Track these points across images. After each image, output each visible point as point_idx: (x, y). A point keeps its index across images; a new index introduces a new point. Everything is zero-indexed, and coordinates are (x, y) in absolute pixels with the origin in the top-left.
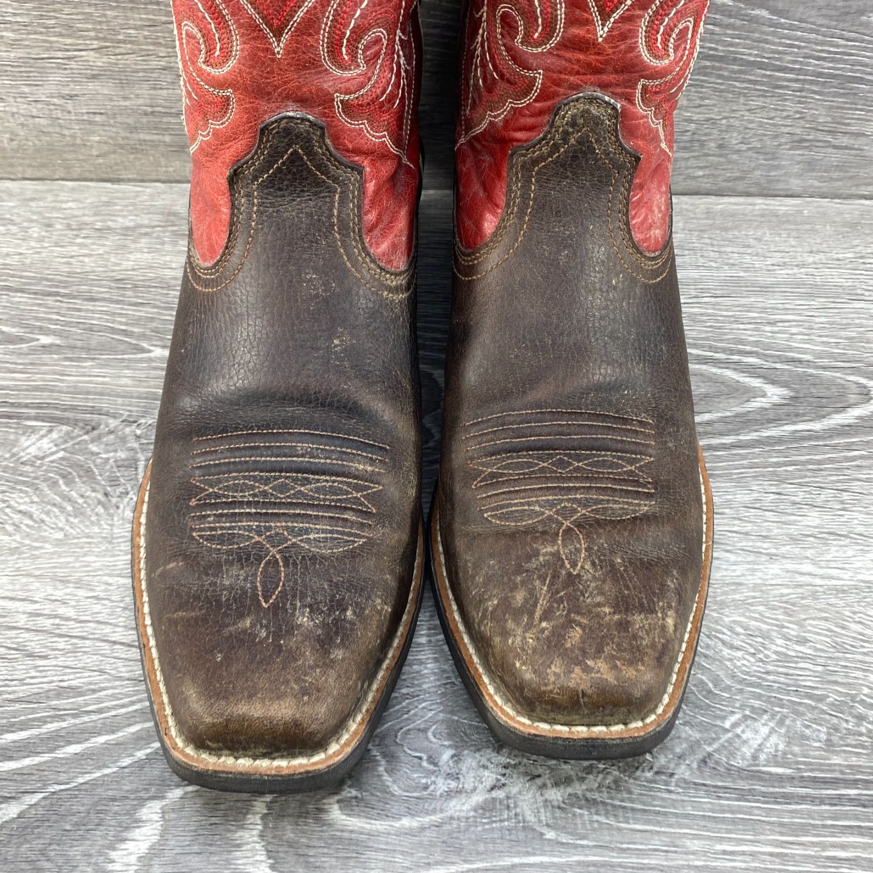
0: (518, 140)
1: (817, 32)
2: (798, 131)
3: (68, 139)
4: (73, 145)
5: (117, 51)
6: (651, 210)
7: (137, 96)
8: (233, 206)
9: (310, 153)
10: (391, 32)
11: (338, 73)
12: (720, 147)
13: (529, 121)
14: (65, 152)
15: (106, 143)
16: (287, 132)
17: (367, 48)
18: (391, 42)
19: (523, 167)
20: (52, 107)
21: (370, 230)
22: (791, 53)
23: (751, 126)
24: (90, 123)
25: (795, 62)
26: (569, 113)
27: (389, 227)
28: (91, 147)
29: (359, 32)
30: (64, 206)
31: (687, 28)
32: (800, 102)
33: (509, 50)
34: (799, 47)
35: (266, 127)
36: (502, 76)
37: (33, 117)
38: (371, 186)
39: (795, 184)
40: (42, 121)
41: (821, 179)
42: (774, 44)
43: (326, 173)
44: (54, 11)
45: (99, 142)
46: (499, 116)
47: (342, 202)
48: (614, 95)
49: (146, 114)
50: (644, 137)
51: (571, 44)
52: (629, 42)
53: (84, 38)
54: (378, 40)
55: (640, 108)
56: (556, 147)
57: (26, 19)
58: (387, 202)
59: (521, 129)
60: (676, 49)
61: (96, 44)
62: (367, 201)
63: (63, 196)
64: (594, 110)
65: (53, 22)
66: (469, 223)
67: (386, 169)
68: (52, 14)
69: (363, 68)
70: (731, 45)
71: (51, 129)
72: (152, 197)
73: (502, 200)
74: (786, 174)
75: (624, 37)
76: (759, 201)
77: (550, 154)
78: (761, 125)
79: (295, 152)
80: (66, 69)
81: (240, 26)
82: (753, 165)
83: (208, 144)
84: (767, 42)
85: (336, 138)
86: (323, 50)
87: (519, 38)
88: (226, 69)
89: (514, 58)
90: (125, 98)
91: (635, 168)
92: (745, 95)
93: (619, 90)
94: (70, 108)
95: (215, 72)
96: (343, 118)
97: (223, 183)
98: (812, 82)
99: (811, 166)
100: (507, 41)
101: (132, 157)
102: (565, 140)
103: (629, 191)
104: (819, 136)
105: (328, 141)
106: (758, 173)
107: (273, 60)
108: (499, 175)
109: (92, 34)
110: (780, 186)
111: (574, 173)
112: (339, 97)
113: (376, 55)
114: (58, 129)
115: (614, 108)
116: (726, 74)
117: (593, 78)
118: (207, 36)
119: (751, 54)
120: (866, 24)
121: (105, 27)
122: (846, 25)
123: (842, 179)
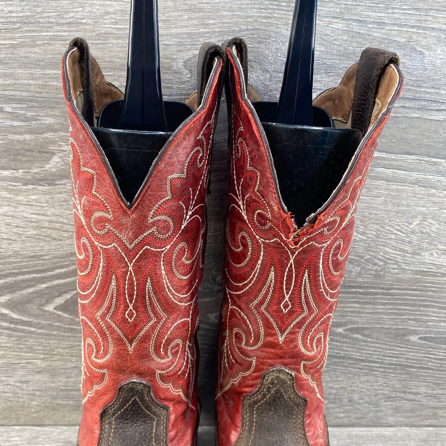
0: (246, 392)
1: (386, 344)
2: (387, 392)
3: (21, 403)
4: (23, 407)
5: (52, 359)
6: (316, 428)
7: (59, 381)
8: (101, 429)
9: (142, 400)
10: (184, 341)
11: (159, 360)
12: (350, 401)
13: (251, 382)
14: (17, 411)
15: (40, 406)
16: (132, 389)
17: (173, 348)
18: (184, 346)
19: (249, 406)
20: (15, 388)
21: (172, 441)
22: (376, 354)
23: (363, 390)
24: (34, 395)
25: (378, 359)
26: (269, 378)
27: (181, 439)
28: (32, 407)
29: (169, 341)
30: (12, 439)
31: (321, 338)
32: (385, 378)
33: (239, 349)
34: (379, 352)
35: (121, 387)
36: (236, 361)
37: (5, 392)
38: (173, 417)
39: (391, 420)
40: (10, 395)
41: (403, 417)
42: (367, 350)
43: (150, 410)
44: (25, 341)
45: (36, 405)
46: (236, 381)
47: (157, 425)
48: (290, 369)
49: (62, 390)
50: (307, 390)
51: (267, 345)
52: (294, 343)
53: (37, 353)
54: (178, 345)
55: (304, 375)
56: (265, 396)
57: (11, 345)
58: (181, 426)
59: (247, 387)
60: (317, 347)
61: (42, 356)
62: (170, 425)
63: (13, 434)
64: (282, 376)
65: (24, 346)
66: (223, 437)
67: (181, 408)
68: (24, 343)
69: (171, 358)
70: (347, 351)
71: (13, 399)
72: (59, 434)
73: (239, 424)
74: (385, 415)
75: (291, 341)
76: (374, 429)
77: (262, 399)
78: (368, 390)
79: (135, 400)
80: (26, 368)
81: (113, 339)
82: (367, 410)
83: (92, 398)
84: (363, 349)
85: (156, 393)
86: (152, 349)
87: (244, 343)
88: (105, 359)
89: (242, 353)
90: (53, 382)
91: (305, 405)
92: (357, 375)
93: (292, 366)
94: (24, 387)
95: (99, 361)
96: (160, 382)
97: (97, 417)
98: (388, 368)
99: (397, 410)
100: (238, 345)
101: (52, 413)
102: (269, 391)
103: (303, 417)
104: (398, 394)
105: (152, 394)
106: (371, 415)
107: (128, 354)
108: (237, 410)
109: (41, 352)
110: (383, 421)
111: (275, 409)
112: (158, 372)
113: (177, 352)
114: (16, 399)
115: (291, 375)
116: (346, 365)
117: (279, 361)
118: (97, 345)
119: (357, 355)
120: (408, 340)
121: (48, 348)
122: (398, 341)
123: (414, 417)
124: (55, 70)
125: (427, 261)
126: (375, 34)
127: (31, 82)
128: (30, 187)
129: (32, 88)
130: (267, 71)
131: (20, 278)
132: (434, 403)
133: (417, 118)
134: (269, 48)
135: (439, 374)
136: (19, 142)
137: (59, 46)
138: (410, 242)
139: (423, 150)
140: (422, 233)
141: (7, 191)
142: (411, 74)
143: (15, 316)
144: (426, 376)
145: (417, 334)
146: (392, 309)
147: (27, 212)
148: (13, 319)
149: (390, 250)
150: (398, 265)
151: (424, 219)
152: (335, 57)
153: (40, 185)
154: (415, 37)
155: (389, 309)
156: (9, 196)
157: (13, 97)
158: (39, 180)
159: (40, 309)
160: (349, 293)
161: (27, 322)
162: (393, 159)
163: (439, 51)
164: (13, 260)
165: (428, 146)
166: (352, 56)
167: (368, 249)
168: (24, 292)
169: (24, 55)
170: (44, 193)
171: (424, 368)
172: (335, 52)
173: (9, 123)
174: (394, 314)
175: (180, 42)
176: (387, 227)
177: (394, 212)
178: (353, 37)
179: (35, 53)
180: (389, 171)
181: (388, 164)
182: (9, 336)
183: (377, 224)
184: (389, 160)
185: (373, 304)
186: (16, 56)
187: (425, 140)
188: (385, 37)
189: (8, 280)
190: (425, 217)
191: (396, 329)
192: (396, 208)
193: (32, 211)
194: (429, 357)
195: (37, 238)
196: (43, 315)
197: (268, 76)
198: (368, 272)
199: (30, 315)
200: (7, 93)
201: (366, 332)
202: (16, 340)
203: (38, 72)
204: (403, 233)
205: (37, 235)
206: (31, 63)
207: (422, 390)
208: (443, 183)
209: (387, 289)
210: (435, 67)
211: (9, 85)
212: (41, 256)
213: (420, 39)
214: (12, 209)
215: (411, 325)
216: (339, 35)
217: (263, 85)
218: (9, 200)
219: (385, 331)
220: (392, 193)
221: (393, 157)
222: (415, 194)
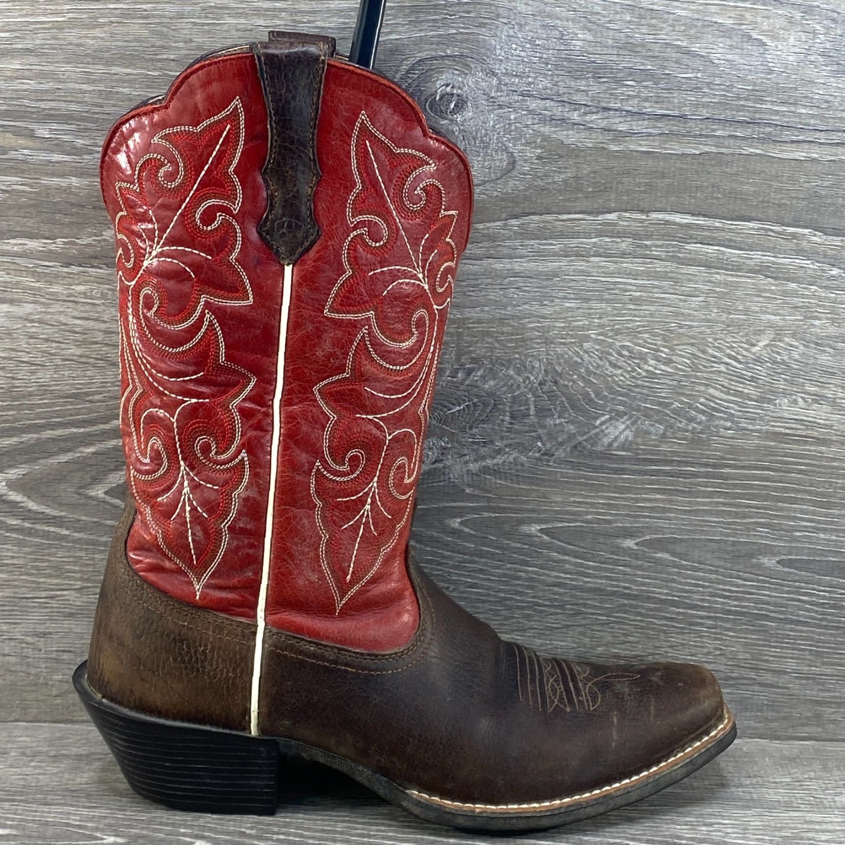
1: (717, 572)
3: (32, 677)
4: (35, 685)
14: (26, 691)
15: (68, 681)
20: (24, 645)
22: (698, 592)
24: (57, 661)
25: (703, 600)
28: (52, 686)
32: (716, 639)
34: (703, 587)
37: (4, 655)
40: (12, 660)
41: (756, 719)
42: (680, 583)
44: (49, 555)
45: (61, 681)
53: (69, 578)
57: (21, 562)
61: (79, 584)
63: (16, 732)
65: (46, 564)
68: (46, 557)
70: (644, 584)
71: (18, 668)
80: (46, 608)
84: (673, 581)
92: (664, 632)
94: (41, 645)
98: (722, 620)
99: (743, 704)
104: (744, 672)
109: (78, 575)
114: (24, 668)
116: (643, 611)
119: (662, 593)
120: (759, 566)
121: (91, 569)
122: (740, 567)
123: (776, 720)
124: (128, 67)
125: (786, 415)
126: (679, 12)
127: (85, 87)
128: (75, 269)
129: (87, 98)
130: (494, 74)
131: (49, 434)
132: (813, 693)
133: (757, 155)
134: (497, 36)
135: (820, 634)
136: (59, 189)
137: (137, 26)
138: (753, 379)
139: (771, 212)
140: (775, 362)
141: (33, 276)
142: (744, 80)
143: (32, 505)
144: (795, 638)
145: (774, 554)
146: (724, 504)
147: (68, 315)
148: (30, 511)
149: (717, 394)
150: (732, 422)
151: (778, 337)
152: (610, 51)
153: (93, 267)
154: (748, 16)
155: (718, 503)
156: (37, 285)
157: (52, 112)
158: (91, 257)
159: (79, 494)
160: (646, 473)
161: (55, 517)
162: (717, 228)
163: (792, 40)
164: (36, 401)
165: (780, 205)
166: (639, 49)
167: (678, 391)
168: (53, 461)
169: (76, 41)
170: (100, 280)
171: (792, 622)
172: (610, 42)
173: (43, 156)
174: (729, 514)
175: (345, 23)
176: (710, 351)
177: (723, 323)
178: (641, 17)
179: (94, 38)
180: (711, 249)
181: (708, 237)
182: (20, 544)
183: (692, 345)
184: (709, 229)
185: (690, 494)
186: (62, 42)
187: (773, 195)
188: (696, 16)
189: (25, 437)
190: (779, 332)
191: (734, 543)
192: (725, 315)
193: (76, 314)
194: (799, 600)
195: (81, 362)
196: (84, 505)
197: (495, 81)
198: (680, 434)
199: (61, 505)
200: (42, 105)
201: (678, 549)
202: (32, 553)
203: (99, 69)
204: (740, 363)
205: (80, 356)
206: (87, 55)
207: (791, 665)
208: (809, 271)
209: (715, 466)
210: (786, 68)
211: (46, 91)
212: (88, 394)
213: (759, 19)
214: (40, 308)
215: (763, 537)
216: (617, 13)
217: (485, 97)
218: (36, 292)
219: (714, 546)
220: (718, 289)
221: (717, 224)
222: (759, 292)
